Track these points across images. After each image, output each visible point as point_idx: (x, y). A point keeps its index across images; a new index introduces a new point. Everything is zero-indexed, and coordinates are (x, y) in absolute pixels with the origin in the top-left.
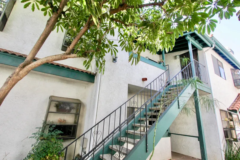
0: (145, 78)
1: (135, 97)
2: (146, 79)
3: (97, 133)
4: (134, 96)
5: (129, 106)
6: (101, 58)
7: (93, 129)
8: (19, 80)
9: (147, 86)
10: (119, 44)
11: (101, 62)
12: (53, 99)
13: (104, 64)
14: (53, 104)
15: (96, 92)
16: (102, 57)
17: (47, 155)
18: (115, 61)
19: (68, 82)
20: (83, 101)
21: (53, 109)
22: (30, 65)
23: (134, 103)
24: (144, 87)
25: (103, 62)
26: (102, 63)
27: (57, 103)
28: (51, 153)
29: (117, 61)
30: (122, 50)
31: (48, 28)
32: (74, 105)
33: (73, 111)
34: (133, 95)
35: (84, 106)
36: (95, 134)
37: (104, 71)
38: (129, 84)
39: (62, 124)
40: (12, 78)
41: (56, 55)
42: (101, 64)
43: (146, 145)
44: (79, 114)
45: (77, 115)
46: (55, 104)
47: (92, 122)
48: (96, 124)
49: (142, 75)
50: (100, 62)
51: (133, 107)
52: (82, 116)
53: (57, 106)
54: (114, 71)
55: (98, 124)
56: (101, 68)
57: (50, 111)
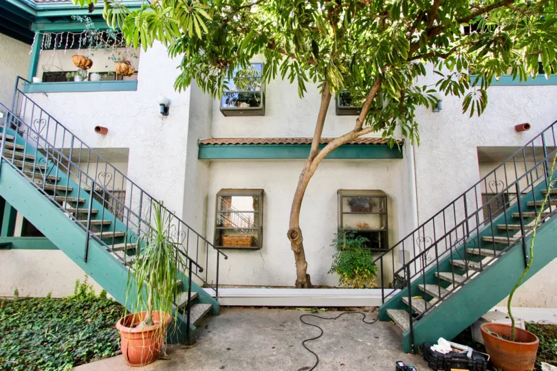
0: (522, 125)
1: (496, 171)
2: (527, 126)
3: (424, 240)
4: (496, 169)
5: (485, 192)
6: (408, 122)
7: (416, 233)
8: (311, 176)
9: (532, 141)
10: (437, 89)
11: (410, 126)
12: (344, 193)
13: (416, 128)
14: (345, 201)
15: (409, 173)
16: (410, 118)
17: (356, 269)
18: (437, 110)
19: (358, 165)
20: (388, 191)
21: (347, 209)
22: (318, 156)
23: (496, 184)
24: (523, 145)
25: (414, 127)
26: (412, 129)
27: (350, 199)
28: (361, 266)
29: (442, 108)
30: (446, 94)
31: (325, 101)
32: (377, 200)
33: (376, 209)
34: (494, 169)
35: (392, 201)
36: (420, 241)
37: (418, 140)
38: (478, 147)
39: (365, 229)
40: (305, 175)
41: (343, 136)
42: (411, 131)
43: (525, 258)
44: (386, 214)
45: (384, 215)
46: (348, 200)
47: (412, 224)
48: (420, 225)
49: (514, 118)
50: (409, 128)
51: (495, 192)
52: (392, 217)
53: (351, 204)
54: (438, 129)
55: (423, 225)
56: (413, 136)
57: (344, 211)
